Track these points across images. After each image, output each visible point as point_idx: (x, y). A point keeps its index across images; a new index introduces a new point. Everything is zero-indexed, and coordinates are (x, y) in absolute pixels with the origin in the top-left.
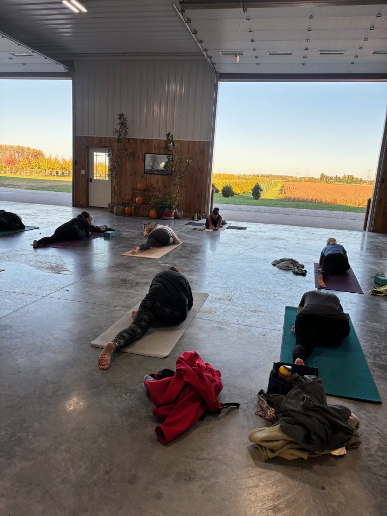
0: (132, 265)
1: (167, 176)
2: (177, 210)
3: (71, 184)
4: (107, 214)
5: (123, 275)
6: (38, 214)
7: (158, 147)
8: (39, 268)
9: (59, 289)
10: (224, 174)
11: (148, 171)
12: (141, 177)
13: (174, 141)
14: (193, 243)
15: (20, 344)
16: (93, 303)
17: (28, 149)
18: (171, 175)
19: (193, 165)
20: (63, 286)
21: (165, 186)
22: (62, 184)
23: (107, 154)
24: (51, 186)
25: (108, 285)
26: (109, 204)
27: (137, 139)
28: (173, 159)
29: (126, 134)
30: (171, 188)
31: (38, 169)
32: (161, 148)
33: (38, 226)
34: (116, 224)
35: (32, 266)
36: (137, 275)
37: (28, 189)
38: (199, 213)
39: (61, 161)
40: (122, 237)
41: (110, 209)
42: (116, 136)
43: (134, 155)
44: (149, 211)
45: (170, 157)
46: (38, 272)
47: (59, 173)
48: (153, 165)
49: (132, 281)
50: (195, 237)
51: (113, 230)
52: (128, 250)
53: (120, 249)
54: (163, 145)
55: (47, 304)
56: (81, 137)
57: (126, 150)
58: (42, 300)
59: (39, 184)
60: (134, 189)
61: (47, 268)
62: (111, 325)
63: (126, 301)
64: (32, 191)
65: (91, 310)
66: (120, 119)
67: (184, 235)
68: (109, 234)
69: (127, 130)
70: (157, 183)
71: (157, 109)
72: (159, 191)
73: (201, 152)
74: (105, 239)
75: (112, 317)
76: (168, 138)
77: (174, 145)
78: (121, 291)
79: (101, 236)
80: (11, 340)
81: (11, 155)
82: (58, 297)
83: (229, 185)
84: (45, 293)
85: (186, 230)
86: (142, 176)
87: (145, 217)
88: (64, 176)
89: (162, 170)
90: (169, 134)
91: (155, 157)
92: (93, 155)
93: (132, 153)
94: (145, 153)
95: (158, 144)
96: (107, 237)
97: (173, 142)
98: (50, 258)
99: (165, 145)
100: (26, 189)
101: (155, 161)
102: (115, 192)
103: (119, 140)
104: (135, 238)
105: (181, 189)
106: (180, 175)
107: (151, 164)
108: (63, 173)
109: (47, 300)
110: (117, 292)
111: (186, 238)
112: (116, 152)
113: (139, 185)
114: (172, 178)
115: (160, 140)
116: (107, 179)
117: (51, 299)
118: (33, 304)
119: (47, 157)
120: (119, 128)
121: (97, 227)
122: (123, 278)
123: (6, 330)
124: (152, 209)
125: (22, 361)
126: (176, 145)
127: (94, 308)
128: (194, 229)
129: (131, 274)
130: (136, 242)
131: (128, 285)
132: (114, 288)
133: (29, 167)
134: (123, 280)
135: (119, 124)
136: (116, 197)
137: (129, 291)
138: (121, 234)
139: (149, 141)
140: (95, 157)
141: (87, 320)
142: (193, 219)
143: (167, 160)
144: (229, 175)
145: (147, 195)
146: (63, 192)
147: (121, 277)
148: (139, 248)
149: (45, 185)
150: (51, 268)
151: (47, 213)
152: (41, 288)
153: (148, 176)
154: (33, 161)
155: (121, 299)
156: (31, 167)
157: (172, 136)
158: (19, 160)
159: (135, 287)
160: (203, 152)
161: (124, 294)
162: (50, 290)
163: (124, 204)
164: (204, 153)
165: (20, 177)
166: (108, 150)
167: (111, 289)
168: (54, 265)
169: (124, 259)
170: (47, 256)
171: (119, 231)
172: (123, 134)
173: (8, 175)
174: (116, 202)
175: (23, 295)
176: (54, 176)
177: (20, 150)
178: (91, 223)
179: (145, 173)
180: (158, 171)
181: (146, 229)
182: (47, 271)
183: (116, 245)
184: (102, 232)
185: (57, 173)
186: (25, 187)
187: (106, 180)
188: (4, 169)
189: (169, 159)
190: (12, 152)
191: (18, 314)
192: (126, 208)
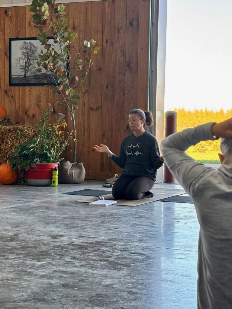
11: (17, 78)
12: (3, 92)
48: (28, 63)
70: (38, 105)
73: (131, 24)
86: (6, 92)
91: (32, 45)
94: (11, 40)
101: (31, 56)
107: (23, 63)
153: (17, 91)
160: (135, 23)
164: (138, 26)
179: (11, 84)
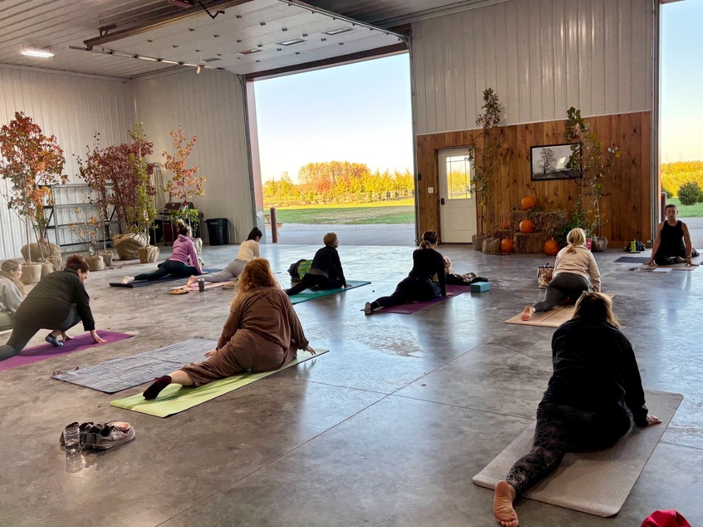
0: (525, 340)
1: (573, 180)
2: (595, 237)
3: (413, 209)
4: (472, 252)
5: (514, 357)
6: (367, 262)
7: (554, 134)
8: (376, 347)
9: (410, 381)
10: (679, 164)
11: (539, 175)
12: (525, 186)
13: (583, 119)
14: (634, 295)
15: (362, 474)
16: (466, 407)
17: (346, 164)
18: (581, 177)
19: (621, 155)
20: (415, 377)
21: (570, 198)
22: (397, 211)
23: (468, 157)
24: (381, 216)
25: (488, 377)
26: (474, 237)
27: (516, 126)
28: (581, 150)
29: (497, 120)
30: (582, 199)
31: (362, 191)
32: (559, 134)
33: (369, 280)
34: (488, 269)
35: (367, 344)
36: (536, 357)
37: (349, 224)
38: (640, 239)
39: (394, 177)
40: (502, 290)
41: (476, 245)
42: (481, 127)
43: (512, 152)
44: (544, 242)
45: (577, 148)
46: (376, 353)
47: (391, 195)
48: (547, 164)
49: (530, 368)
50: (636, 284)
51: (485, 280)
52: (516, 314)
53: (500, 312)
54: (562, 129)
55: (394, 407)
56: (425, 137)
57: (499, 146)
58: (386, 399)
59: (364, 214)
60: (515, 209)
61: (388, 347)
62: (503, 449)
63: (523, 405)
64: (354, 226)
65: (467, 420)
66: (486, 98)
67: (615, 282)
68: (479, 286)
69: (498, 113)
70: (556, 194)
71: (547, 73)
72: (560, 207)
73: (635, 131)
74: (472, 296)
75: (502, 433)
76: (570, 116)
77: (582, 127)
78: (511, 387)
79: (466, 291)
80: (348, 467)
81: (324, 177)
82: (411, 396)
83: (691, 182)
84: (390, 388)
85: (616, 273)
86: (528, 186)
87: (537, 253)
88: (399, 199)
89: (562, 172)
90: (572, 110)
91: (550, 150)
92: (445, 163)
93: (508, 149)
94: (531, 148)
95: (553, 130)
96: (476, 292)
97: (580, 121)
98: (392, 330)
99: (566, 129)
100: (346, 224)
101: (549, 158)
102: (483, 217)
103: (486, 132)
104: (526, 292)
105: (600, 200)
106: (598, 176)
107: (542, 164)
108: (397, 194)
109: (394, 400)
110: (505, 388)
111: (621, 288)
112: (482, 152)
113: (523, 201)
114: (583, 184)
115: (556, 122)
116: (469, 196)
117: (399, 398)
118: (374, 406)
119: (373, 172)
120: (486, 113)
121: (458, 276)
122: (513, 363)
123: (339, 449)
124: (549, 238)
125: (368, 502)
126: (587, 125)
127: (471, 417)
128: (632, 269)
129: (526, 357)
130: (526, 299)
131: (523, 376)
132: (499, 381)
133: (348, 190)
134: (512, 368)
135: (486, 106)
136: (485, 225)
137: (526, 387)
138: (499, 286)
139: (538, 127)
140: (448, 164)
141: (461, 437)
142: (628, 250)
143: (571, 153)
144: (689, 164)
145: (539, 216)
146: (399, 223)
147: (509, 362)
148: (534, 310)
149: (373, 214)
150: (396, 347)
151: (380, 258)
152: (383, 379)
153: (538, 184)
154: (355, 182)
155: (514, 402)
156: (351, 190)
157: (579, 112)
158: (335, 183)
159: (535, 381)
160: (638, 131)
161: (518, 393)
162: (397, 383)
163: (500, 236)
164: (640, 133)
165: (337, 206)
166: (470, 150)
167: (495, 383)
168: (399, 342)
169: (510, 330)
170: (387, 327)
171: (495, 281)
172: (491, 123)
173: (321, 205)
174: (485, 232)
175: (358, 392)
176: (384, 200)
177: (336, 168)
178: (448, 271)
179: (533, 180)
180: (554, 173)
181: (542, 275)
182: (389, 352)
183: (492, 305)
184: (468, 284)
185: (388, 195)
186: (345, 221)
187: (467, 199)
188: (315, 197)
189: (575, 151)
190: (325, 173)
191: (353, 422)
192: (503, 242)
